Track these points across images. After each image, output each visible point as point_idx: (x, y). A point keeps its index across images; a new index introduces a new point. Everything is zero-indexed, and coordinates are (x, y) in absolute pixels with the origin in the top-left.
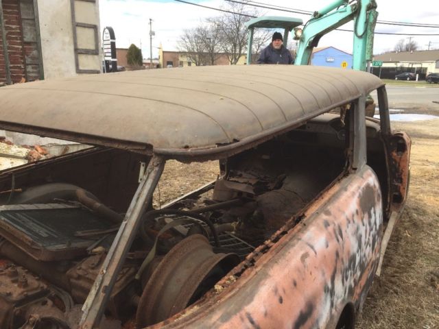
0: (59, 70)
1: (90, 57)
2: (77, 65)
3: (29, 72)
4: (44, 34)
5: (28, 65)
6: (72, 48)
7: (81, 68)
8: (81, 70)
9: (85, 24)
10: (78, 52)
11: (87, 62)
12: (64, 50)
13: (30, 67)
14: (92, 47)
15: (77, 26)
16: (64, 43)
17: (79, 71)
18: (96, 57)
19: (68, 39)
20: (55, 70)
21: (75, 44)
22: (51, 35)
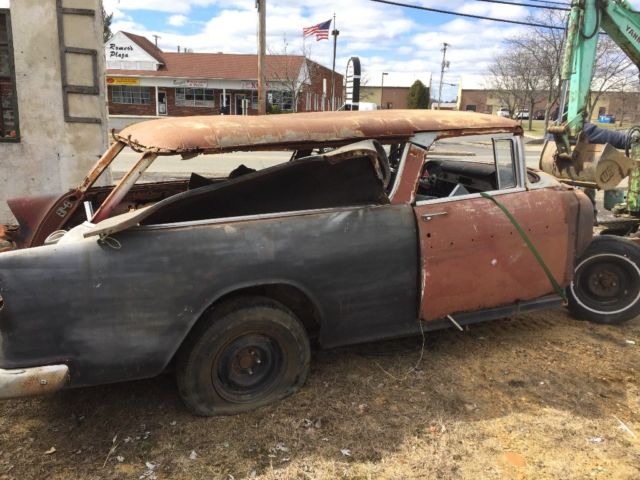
0: (40, 117)
1: (86, 98)
2: (66, 110)
3: (7, 120)
4: (20, 65)
5: (5, 109)
6: (59, 84)
7: (72, 114)
8: (71, 118)
9: (77, 49)
10: (68, 90)
11: (82, 106)
12: (47, 87)
13: (8, 112)
14: (89, 83)
15: (66, 52)
16: (47, 77)
17: (68, 119)
18: (95, 98)
19: (54, 72)
20: (36, 118)
21: (64, 78)
22: (30, 66)
